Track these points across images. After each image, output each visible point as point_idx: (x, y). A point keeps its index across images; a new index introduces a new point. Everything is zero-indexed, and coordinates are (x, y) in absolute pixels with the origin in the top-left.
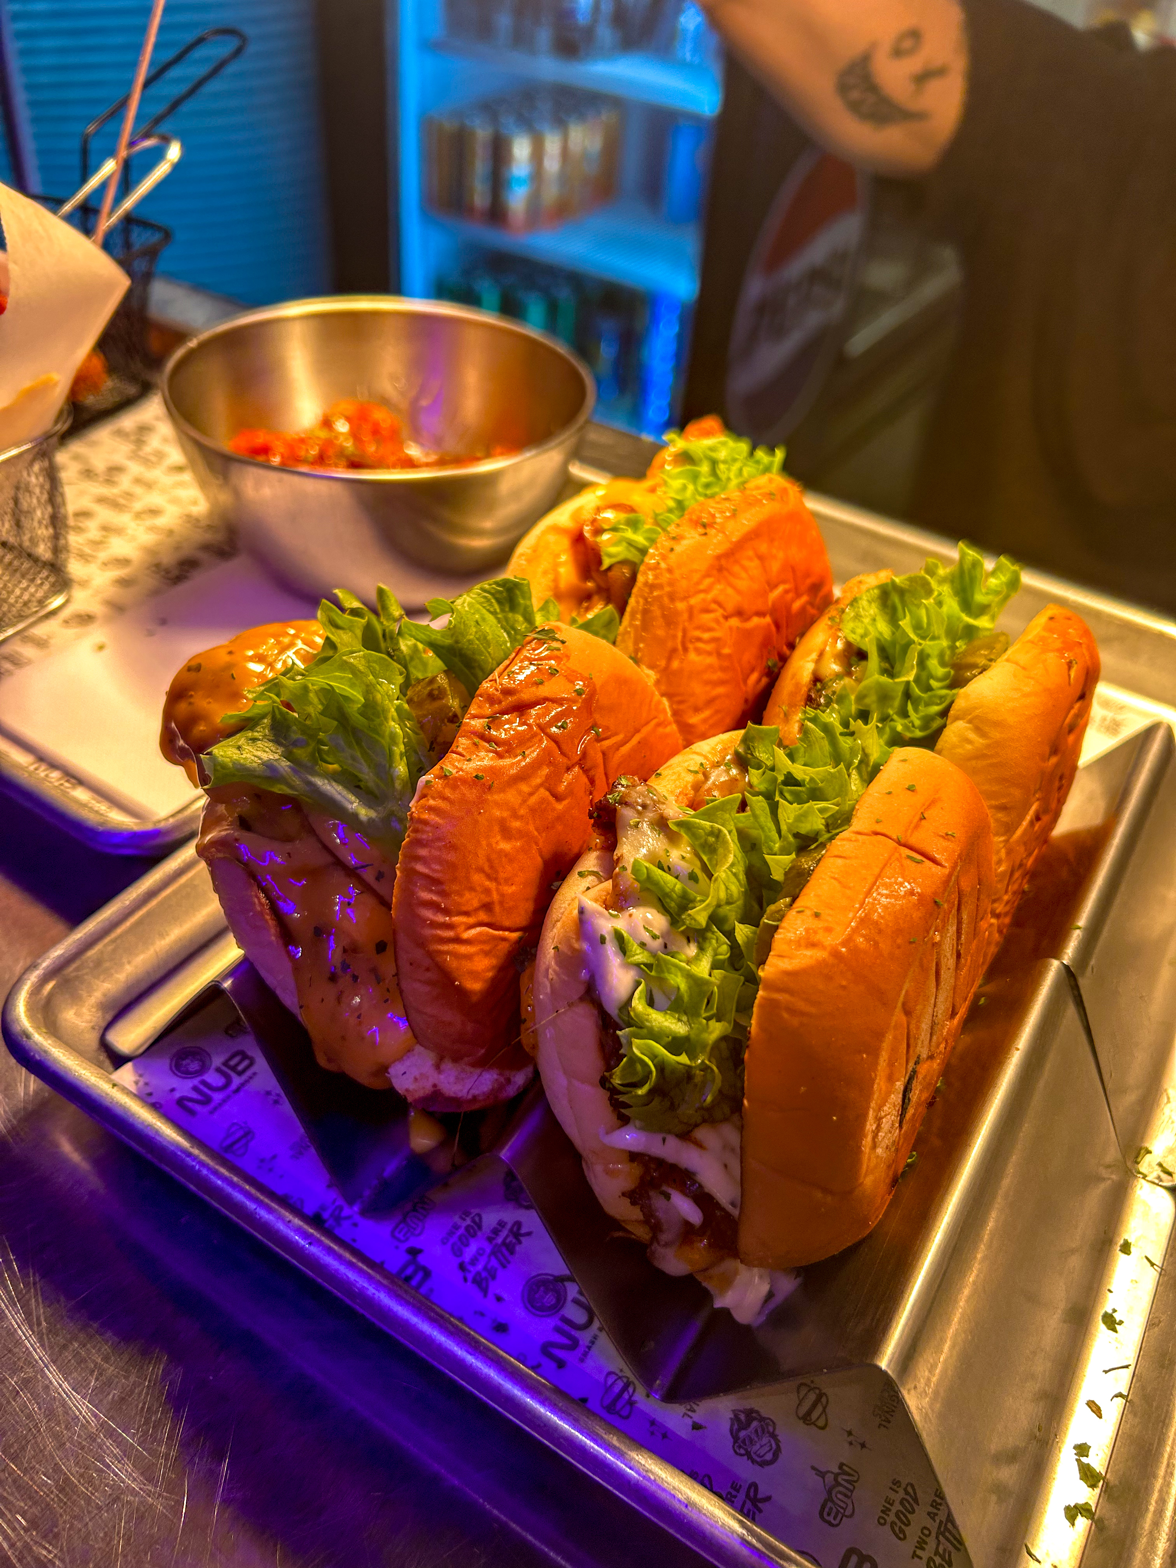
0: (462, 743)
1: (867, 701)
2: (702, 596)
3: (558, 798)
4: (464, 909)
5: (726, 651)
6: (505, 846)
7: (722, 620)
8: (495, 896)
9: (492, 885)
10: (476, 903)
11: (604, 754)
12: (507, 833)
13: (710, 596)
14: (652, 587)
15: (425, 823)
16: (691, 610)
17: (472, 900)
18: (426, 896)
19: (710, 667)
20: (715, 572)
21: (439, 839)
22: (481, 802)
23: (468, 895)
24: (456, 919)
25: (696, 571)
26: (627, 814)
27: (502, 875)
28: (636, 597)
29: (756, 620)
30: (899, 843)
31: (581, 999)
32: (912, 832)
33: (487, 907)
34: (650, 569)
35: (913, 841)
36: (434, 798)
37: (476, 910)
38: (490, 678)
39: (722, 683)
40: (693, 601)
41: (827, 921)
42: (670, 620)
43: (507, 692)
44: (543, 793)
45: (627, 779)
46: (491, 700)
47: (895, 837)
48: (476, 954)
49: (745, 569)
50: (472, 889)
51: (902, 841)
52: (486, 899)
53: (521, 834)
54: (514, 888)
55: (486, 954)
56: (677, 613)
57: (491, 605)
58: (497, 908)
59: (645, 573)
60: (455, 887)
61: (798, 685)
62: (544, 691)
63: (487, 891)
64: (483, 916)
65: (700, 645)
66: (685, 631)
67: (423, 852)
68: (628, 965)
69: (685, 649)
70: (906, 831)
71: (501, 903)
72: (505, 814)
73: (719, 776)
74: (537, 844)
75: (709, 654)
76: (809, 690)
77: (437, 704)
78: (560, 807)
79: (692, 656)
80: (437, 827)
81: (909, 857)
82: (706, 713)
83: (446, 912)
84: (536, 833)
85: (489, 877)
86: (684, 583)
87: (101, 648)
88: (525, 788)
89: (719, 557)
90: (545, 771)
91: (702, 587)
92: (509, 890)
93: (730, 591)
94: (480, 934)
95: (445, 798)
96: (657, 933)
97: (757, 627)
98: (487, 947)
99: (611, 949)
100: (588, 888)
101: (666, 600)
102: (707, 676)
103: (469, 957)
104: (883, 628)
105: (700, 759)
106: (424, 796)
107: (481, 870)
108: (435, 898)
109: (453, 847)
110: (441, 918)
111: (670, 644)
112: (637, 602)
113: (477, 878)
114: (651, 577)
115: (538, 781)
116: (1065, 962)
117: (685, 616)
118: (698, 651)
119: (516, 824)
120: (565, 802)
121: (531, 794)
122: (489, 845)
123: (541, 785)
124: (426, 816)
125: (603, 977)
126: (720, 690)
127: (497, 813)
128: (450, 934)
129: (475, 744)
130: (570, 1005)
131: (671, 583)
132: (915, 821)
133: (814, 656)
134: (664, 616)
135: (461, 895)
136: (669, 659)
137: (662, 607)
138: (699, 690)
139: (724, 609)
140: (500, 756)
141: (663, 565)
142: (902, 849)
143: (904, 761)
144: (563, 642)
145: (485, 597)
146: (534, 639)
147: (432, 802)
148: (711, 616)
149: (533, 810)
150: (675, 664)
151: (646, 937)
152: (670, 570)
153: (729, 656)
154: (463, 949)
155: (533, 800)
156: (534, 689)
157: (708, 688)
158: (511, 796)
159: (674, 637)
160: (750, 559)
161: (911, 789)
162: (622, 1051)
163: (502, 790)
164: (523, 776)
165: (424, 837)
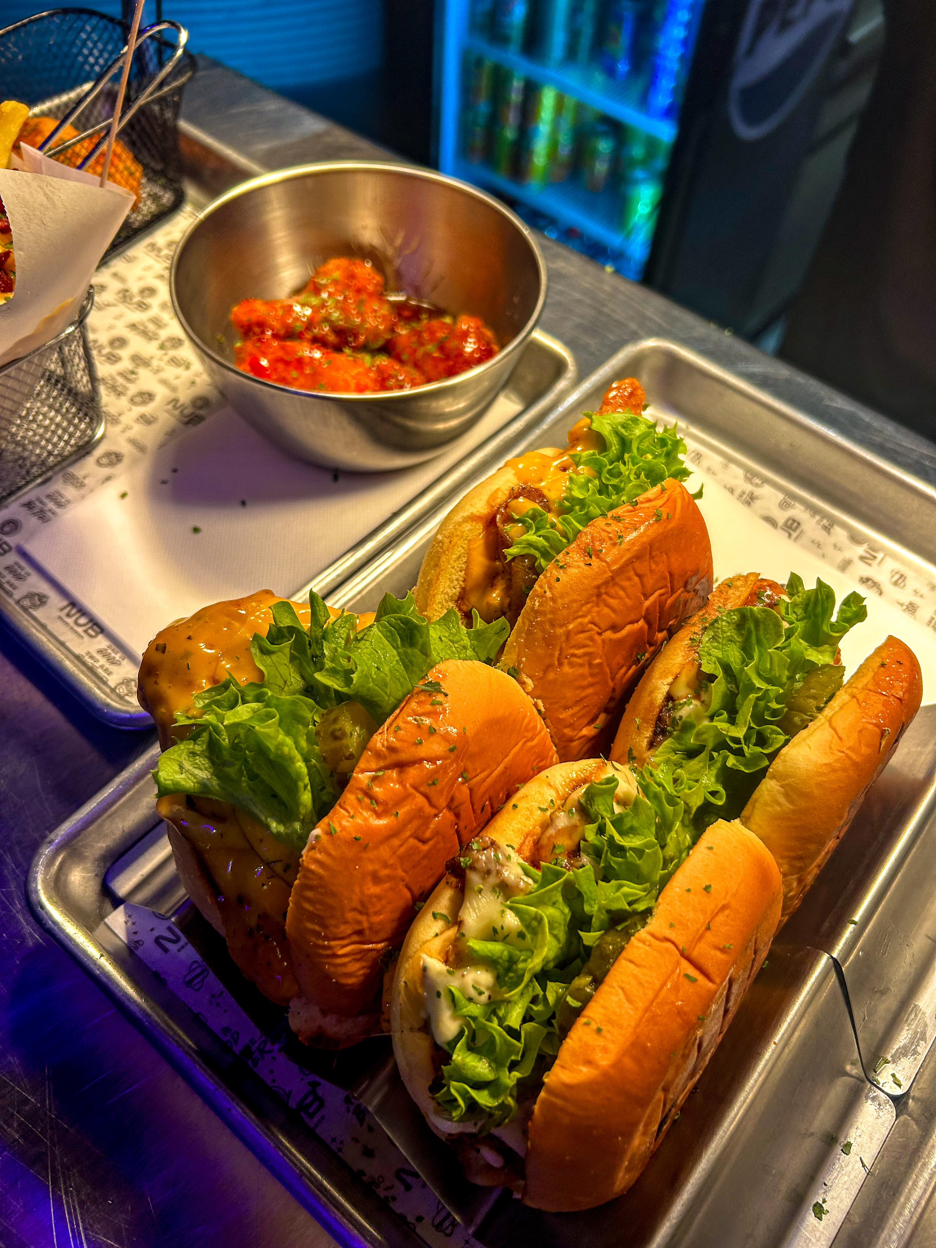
0: (350, 797)
1: (705, 736)
2: (579, 620)
3: (424, 842)
4: (340, 936)
5: (598, 661)
6: (374, 890)
7: (597, 637)
8: (366, 925)
9: (363, 918)
10: (349, 931)
11: (471, 790)
12: (376, 879)
13: (586, 620)
14: (537, 613)
15: (311, 871)
16: (568, 635)
17: (346, 929)
18: (310, 926)
19: (582, 676)
20: (594, 598)
21: (321, 886)
22: (357, 860)
23: (343, 927)
24: (333, 943)
25: (575, 601)
26: (474, 878)
27: (371, 910)
28: (523, 618)
29: (629, 628)
30: (682, 955)
31: (420, 1029)
32: (696, 943)
33: (360, 932)
34: (538, 596)
35: (695, 954)
36: (320, 852)
37: (349, 936)
38: (380, 731)
39: (592, 685)
40: (571, 626)
41: (605, 1038)
42: (549, 641)
43: (392, 749)
44: (413, 841)
45: (478, 842)
46: (378, 755)
47: (681, 947)
48: (350, 962)
49: (623, 588)
50: (346, 922)
51: (686, 953)
52: (358, 927)
53: (389, 878)
54: (382, 916)
55: (358, 960)
56: (555, 637)
57: (396, 641)
58: (367, 932)
59: (533, 599)
60: (333, 922)
61: (652, 703)
62: (422, 751)
63: (359, 922)
64: (355, 938)
65: (574, 659)
66: (561, 650)
67: (309, 894)
68: (455, 1017)
69: (560, 664)
70: (692, 942)
71: (370, 928)
72: (377, 867)
73: (562, 821)
74: (403, 880)
75: (582, 665)
76: (661, 711)
77: (337, 744)
78: (425, 848)
79: (566, 669)
80: (321, 878)
81: (687, 976)
82: (576, 709)
83: (326, 938)
84: (403, 874)
85: (361, 913)
86: (565, 612)
87: (124, 496)
88: (396, 842)
89: (598, 587)
90: (415, 824)
91: (580, 613)
92: (376, 919)
93: (606, 610)
94: (353, 950)
95: (329, 855)
96: (483, 989)
97: (628, 635)
98: (358, 956)
99: (444, 1002)
100: (437, 935)
101: (547, 626)
102: (577, 684)
103: (344, 965)
104: (734, 655)
105: (550, 794)
106: (313, 848)
107: (354, 909)
108: (317, 928)
109: (333, 895)
110: (320, 942)
111: (547, 661)
112: (524, 623)
113: (350, 915)
114: (537, 604)
115: (408, 833)
116: (835, 955)
117: (563, 638)
118: (571, 664)
119: (385, 872)
120: (431, 843)
121: (401, 846)
122: (362, 892)
123: (410, 836)
124: (313, 867)
125: (438, 1021)
126: (590, 691)
127: (370, 867)
128: (329, 952)
129: (359, 800)
130: (411, 1029)
131: (553, 612)
132: (701, 932)
133: (670, 679)
134: (544, 639)
135: (336, 926)
136: (546, 671)
137: (543, 631)
138: (570, 695)
139: (600, 628)
140: (379, 816)
141: (549, 594)
142: (685, 963)
143: (710, 848)
144: (446, 695)
145: (390, 632)
146: (423, 691)
147: (319, 856)
148: (587, 634)
149: (401, 858)
150: (551, 676)
151: (473, 993)
152: (553, 599)
153: (600, 665)
154: (339, 961)
155: (402, 850)
156: (413, 749)
157: (578, 692)
158: (384, 852)
159: (552, 655)
160: (629, 579)
161: (707, 889)
162: (444, 1082)
163: (376, 847)
164: (394, 833)
165: (311, 882)
